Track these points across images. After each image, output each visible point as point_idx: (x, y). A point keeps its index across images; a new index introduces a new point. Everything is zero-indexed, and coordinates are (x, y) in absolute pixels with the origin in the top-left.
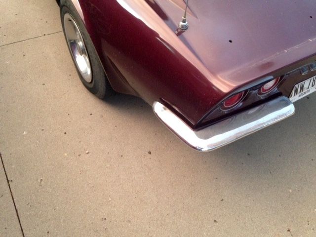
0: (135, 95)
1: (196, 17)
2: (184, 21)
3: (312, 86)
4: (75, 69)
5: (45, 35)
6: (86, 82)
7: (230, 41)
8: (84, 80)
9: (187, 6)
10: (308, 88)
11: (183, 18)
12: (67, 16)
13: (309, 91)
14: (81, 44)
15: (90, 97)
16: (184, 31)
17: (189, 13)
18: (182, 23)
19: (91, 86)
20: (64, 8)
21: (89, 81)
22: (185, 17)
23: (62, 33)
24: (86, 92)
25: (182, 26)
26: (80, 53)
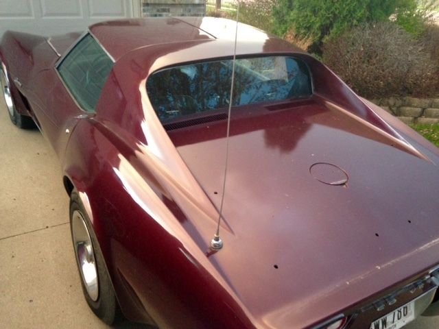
0: (152, 323)
1: (232, 232)
2: (217, 239)
3: (399, 319)
4: (79, 276)
5: (47, 227)
6: (91, 299)
7: (276, 267)
8: (89, 296)
9: (221, 216)
10: (393, 322)
11: (215, 235)
12: (76, 213)
13: (395, 326)
14: (89, 248)
15: (93, 321)
16: (216, 252)
17: (224, 227)
18: (214, 242)
19: (97, 306)
20: (74, 204)
21: (95, 298)
22: (218, 234)
23: (69, 225)
24: (89, 313)
25: (215, 245)
26: (87, 259)
